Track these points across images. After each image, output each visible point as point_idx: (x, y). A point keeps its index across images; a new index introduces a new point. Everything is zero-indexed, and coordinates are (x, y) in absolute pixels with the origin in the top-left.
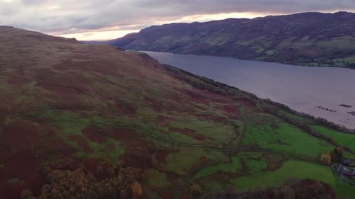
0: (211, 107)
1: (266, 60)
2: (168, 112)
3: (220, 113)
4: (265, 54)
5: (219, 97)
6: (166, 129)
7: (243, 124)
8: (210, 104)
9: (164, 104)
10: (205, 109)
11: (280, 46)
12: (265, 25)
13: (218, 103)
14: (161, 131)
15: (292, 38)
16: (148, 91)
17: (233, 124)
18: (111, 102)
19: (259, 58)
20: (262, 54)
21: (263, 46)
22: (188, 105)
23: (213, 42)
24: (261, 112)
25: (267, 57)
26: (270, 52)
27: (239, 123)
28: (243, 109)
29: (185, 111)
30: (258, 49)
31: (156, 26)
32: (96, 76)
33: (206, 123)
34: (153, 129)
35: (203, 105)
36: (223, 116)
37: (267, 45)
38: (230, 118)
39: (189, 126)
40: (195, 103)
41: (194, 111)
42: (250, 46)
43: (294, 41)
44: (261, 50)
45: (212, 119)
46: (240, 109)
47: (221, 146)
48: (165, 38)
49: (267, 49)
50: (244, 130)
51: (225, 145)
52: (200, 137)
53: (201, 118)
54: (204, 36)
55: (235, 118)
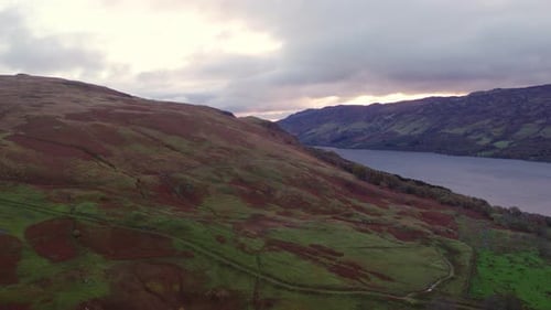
0: (390, 213)
1: (496, 156)
2: (282, 210)
3: (411, 223)
4: (494, 148)
5: (409, 198)
6: (258, 244)
7: (470, 249)
8: (391, 207)
9: (278, 195)
10: (379, 215)
11: (518, 133)
12: (490, 103)
13: (407, 207)
14: (242, 247)
15: (541, 121)
16: (249, 168)
17: (443, 246)
18: (148, 178)
19: (483, 154)
20: (488, 148)
21: (489, 135)
22: (335, 202)
23: (402, 130)
24: (504, 228)
25: (497, 151)
26: (501, 144)
27: (458, 244)
28: (464, 222)
29: (325, 213)
30: (479, 139)
31: (312, 110)
32: (145, 134)
33: (372, 238)
34: (221, 240)
35: (373, 206)
36: (419, 228)
37: (497, 132)
38: (436, 233)
39: (324, 241)
40: (355, 202)
41: (348, 215)
42: (466, 134)
43: (543, 126)
44: (486, 141)
45: (389, 231)
46: (457, 221)
47: (409, 299)
48: (325, 126)
49: (497, 140)
50: (475, 261)
51: (422, 295)
52: (350, 271)
53: (363, 227)
54: (389, 121)
55: (449, 234)
